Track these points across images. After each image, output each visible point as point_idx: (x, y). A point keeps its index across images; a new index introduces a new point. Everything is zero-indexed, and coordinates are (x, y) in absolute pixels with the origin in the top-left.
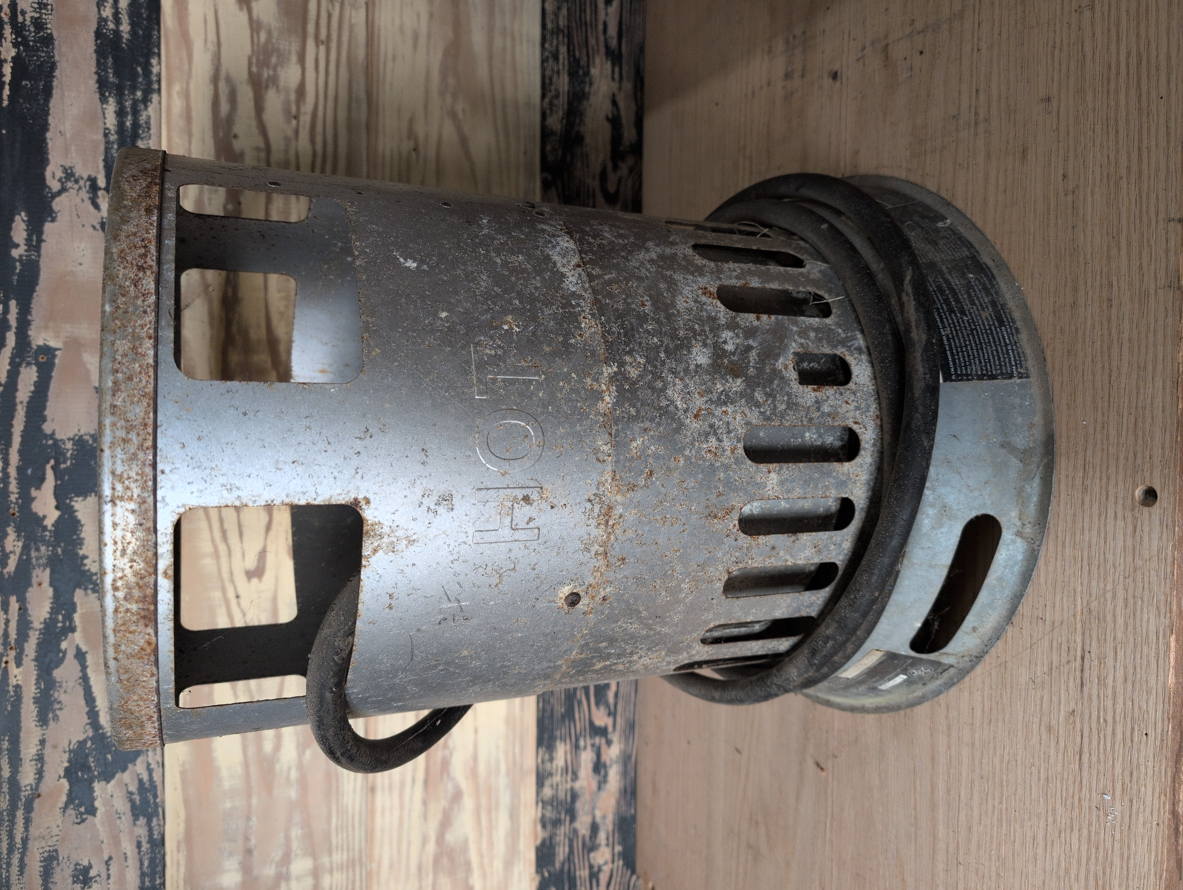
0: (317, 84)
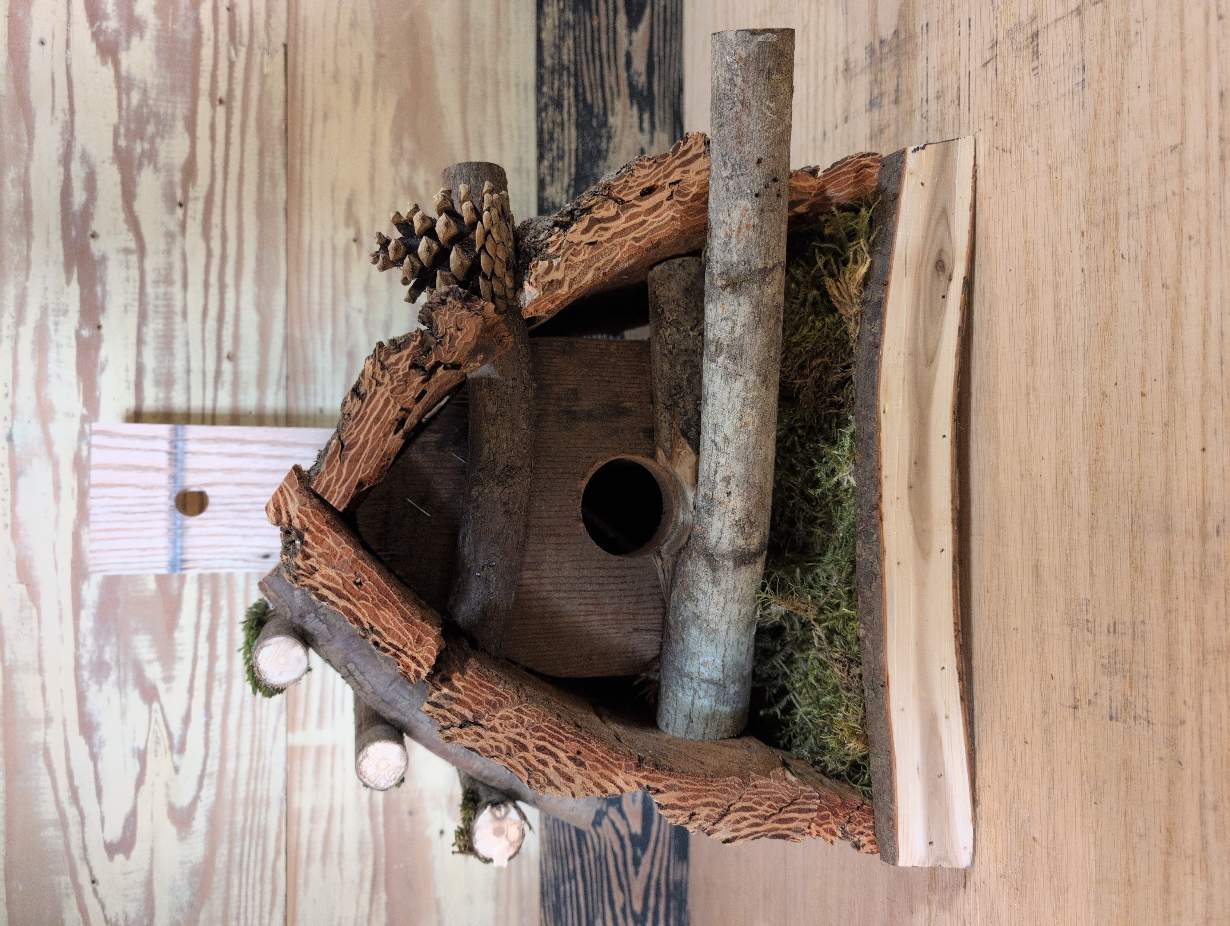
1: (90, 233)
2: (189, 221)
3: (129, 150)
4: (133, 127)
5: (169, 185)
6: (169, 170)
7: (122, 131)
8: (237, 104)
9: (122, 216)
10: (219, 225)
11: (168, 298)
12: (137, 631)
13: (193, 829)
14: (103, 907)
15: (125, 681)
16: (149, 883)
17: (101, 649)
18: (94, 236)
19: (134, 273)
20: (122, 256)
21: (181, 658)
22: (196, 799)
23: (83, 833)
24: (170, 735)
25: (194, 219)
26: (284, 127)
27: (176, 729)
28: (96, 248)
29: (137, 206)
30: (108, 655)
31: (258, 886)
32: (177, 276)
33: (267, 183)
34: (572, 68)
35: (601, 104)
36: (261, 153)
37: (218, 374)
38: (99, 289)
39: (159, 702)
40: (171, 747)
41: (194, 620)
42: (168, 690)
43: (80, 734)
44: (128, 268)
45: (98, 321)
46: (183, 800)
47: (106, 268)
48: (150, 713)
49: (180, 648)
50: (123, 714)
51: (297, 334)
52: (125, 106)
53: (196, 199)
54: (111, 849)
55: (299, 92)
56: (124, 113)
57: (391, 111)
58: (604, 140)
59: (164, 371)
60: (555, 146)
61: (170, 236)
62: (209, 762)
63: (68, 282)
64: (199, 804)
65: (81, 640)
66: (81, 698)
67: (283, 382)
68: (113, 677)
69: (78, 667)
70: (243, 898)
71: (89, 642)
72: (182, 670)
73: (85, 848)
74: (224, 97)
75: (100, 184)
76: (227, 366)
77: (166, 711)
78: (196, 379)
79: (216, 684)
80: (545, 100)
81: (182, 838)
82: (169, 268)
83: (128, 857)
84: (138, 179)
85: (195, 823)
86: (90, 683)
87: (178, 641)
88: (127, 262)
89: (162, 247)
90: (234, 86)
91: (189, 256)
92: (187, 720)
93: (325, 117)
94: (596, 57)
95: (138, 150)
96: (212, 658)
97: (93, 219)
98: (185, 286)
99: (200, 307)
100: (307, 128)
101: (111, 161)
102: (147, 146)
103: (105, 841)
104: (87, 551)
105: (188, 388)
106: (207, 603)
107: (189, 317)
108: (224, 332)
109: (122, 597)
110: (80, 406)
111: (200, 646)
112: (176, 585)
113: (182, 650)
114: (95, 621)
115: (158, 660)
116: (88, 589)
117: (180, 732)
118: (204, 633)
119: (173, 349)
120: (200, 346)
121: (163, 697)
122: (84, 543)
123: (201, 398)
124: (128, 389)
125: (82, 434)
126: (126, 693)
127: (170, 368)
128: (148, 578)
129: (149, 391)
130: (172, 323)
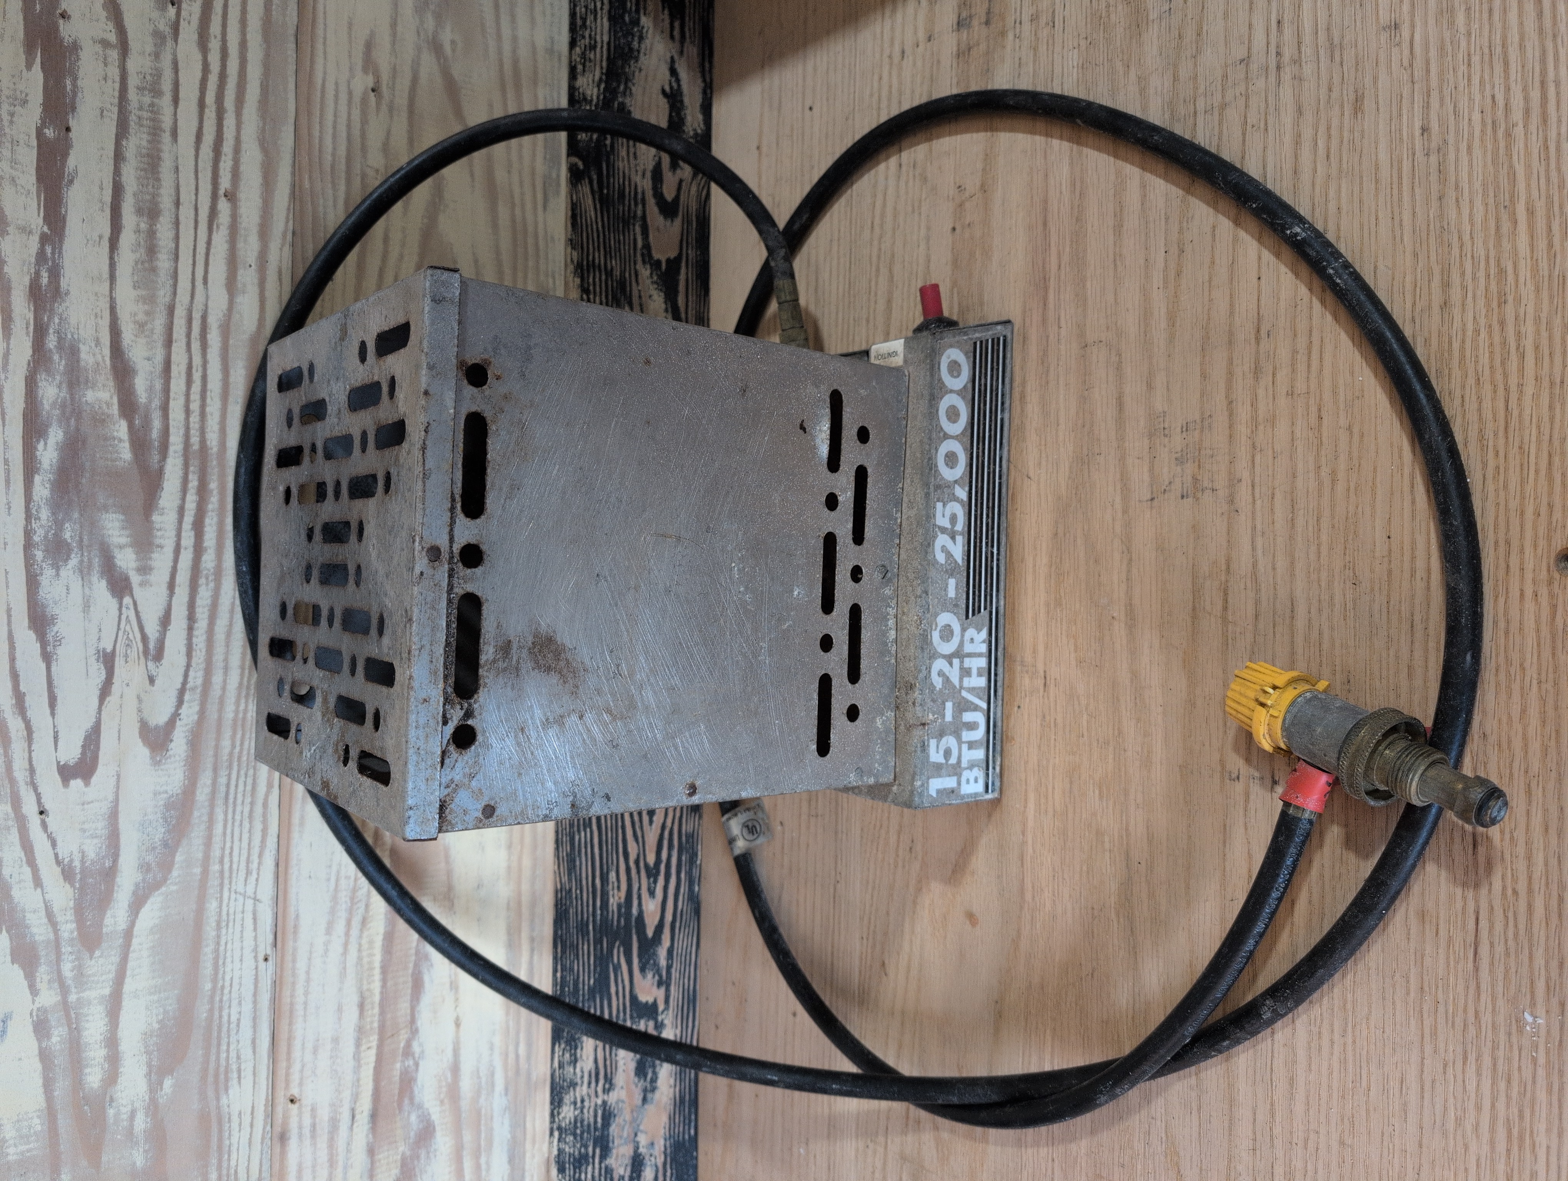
1: (59, 11)
2: (183, 24)
10: (219, 37)
11: (154, 109)
12: (105, 508)
13: (170, 753)
14: (54, 844)
15: (90, 567)
16: (113, 815)
17: (59, 525)
18: (63, 16)
19: (114, 72)
20: (98, 48)
21: (161, 547)
22: (175, 716)
23: (30, 752)
24: (144, 638)
25: (189, 23)
27: (152, 629)
28: (67, 31)
30: (67, 535)
31: (246, 824)
32: (167, 86)
33: (276, 1)
37: (213, 212)
38: (68, 82)
39: (132, 596)
40: (146, 652)
41: (178, 502)
43: (30, 628)
44: (106, 65)
45: (67, 121)
46: (160, 718)
47: (78, 59)
48: (120, 609)
49: (159, 534)
50: (87, 606)
54: (67, 773)
59: (148, 197)
61: (159, 37)
62: (191, 674)
63: (29, 66)
64: (178, 723)
65: (34, 511)
66: (32, 583)
67: (289, 237)
68: (74, 561)
69: (28, 545)
70: (228, 838)
71: (45, 514)
72: (162, 561)
73: (32, 770)
76: (223, 206)
77: (139, 609)
78: (186, 213)
79: (202, 581)
81: (156, 763)
82: (158, 75)
83: (87, 784)
85: (172, 745)
86: (44, 565)
87: (157, 526)
88: (105, 57)
89: (149, 48)
91: (181, 65)
92: (165, 621)
96: (199, 550)
98: (176, 100)
99: (194, 130)
103: (58, 763)
104: (45, 402)
105: (177, 223)
106: (193, 483)
107: (180, 139)
108: (222, 165)
109: (88, 464)
110: (40, 221)
111: (183, 534)
112: (155, 457)
113: (162, 537)
114: (52, 490)
115: (131, 546)
116: (45, 449)
117: (157, 635)
118: (189, 519)
119: (158, 173)
120: (193, 176)
121: (137, 591)
122: (40, 392)
123: (192, 238)
124: (103, 211)
125: (41, 256)
126: (90, 582)
127: (154, 196)
128: (122, 445)
129: (129, 218)
130: (159, 142)
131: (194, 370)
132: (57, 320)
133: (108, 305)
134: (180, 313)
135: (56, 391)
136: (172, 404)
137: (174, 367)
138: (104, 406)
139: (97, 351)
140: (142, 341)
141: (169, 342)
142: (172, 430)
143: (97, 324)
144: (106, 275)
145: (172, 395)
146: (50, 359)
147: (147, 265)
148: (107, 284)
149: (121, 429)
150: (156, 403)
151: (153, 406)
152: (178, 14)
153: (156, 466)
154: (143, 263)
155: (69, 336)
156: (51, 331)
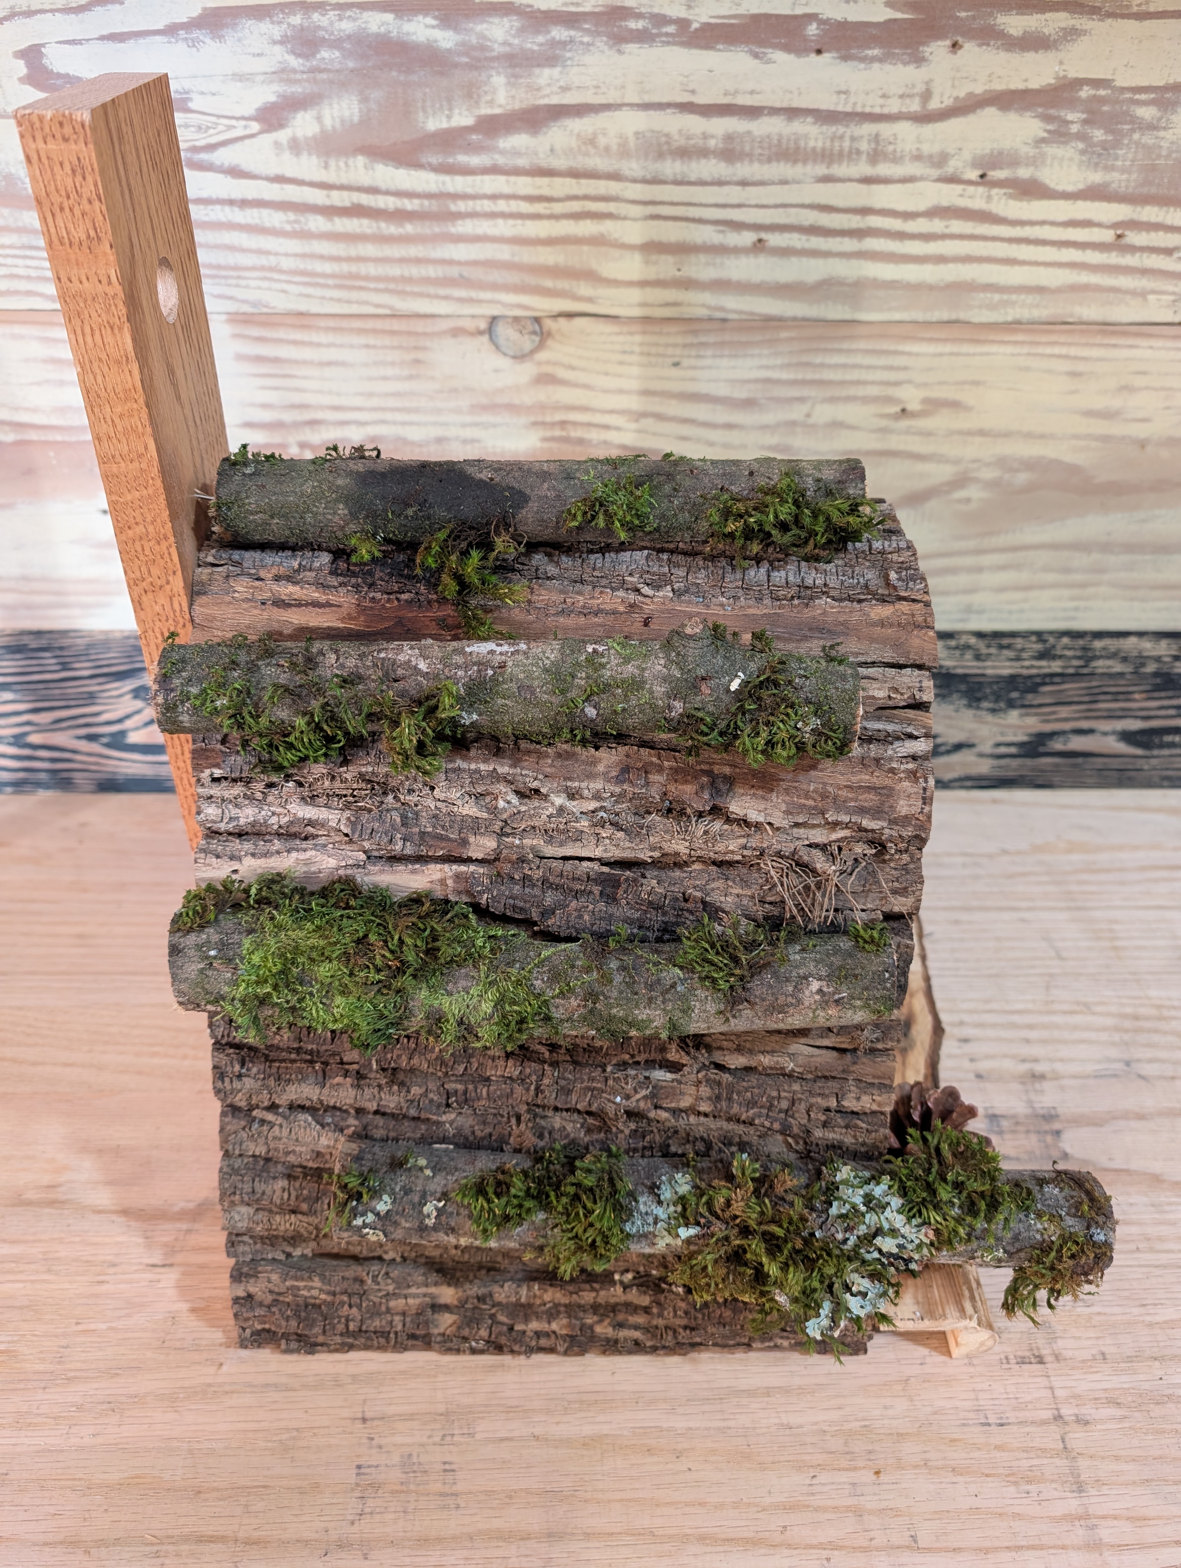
0: (1043, 223)
1: (960, 40)
2: (959, 188)
3: (1073, 103)
4: (1105, 108)
5: (1014, 161)
6: (1034, 161)
7: (1102, 92)
8: (1113, 258)
9: (979, 89)
10: (947, 231)
11: (853, 155)
12: (364, 100)
15: (290, 81)
18: (955, 45)
19: (894, 106)
20: (920, 88)
21: (326, 166)
23: (52, 11)
24: (211, 148)
25: (961, 196)
26: (1071, 320)
27: (222, 157)
28: (937, 50)
29: (991, 112)
30: (325, 54)
32: (884, 169)
33: (997, 297)
34: (1085, 671)
35: (1035, 702)
36: (1040, 290)
37: (737, 226)
38: (876, 52)
39: (261, 132)
41: (383, 186)
42: (277, 144)
43: (204, 9)
44: (901, 97)
45: (828, 51)
47: (905, 64)
48: (243, 118)
49: (342, 164)
50: (240, 77)
51: (784, 334)
52: (1137, 97)
53: (989, 198)
54: (32, 55)
55: (1113, 341)
56: (1128, 95)
57: (1069, 458)
58: (991, 705)
59: (747, 148)
60: (993, 651)
61: (941, 160)
65: (349, 13)
66: (261, 12)
67: (719, 315)
68: (294, 62)
71: (347, 27)
72: (309, 167)
73: (30, 13)
74: (1124, 241)
75: (1030, 56)
76: (748, 238)
77: (247, 141)
78: (734, 194)
79: (291, 216)
80: (1052, 640)
82: (896, 159)
83: (21, 80)
84: (1028, 114)
86: (284, 26)
87: (351, 161)
88: (910, 96)
89: (926, 149)
90: (1138, 255)
91: (909, 186)
92: (236, 172)
93: (1074, 374)
94: (1094, 697)
95: (1070, 117)
96: (330, 211)
97: (980, 45)
99: (834, 202)
100: (1064, 351)
101: (1062, 74)
102: (1074, 128)
103: (43, 45)
104: (485, 26)
105: (720, 183)
106: (409, 205)
107: (821, 186)
108: (795, 236)
109: (414, 78)
110: (704, 19)
111: (345, 194)
112: (434, 160)
113: (338, 168)
114: (378, 35)
115: (323, 131)
116: (427, 26)
117: (218, 163)
118: (365, 199)
119: (778, 161)
120: (779, 201)
121: (268, 139)
122: (496, 20)
123: (704, 201)
124: (725, 94)
125: (661, 20)
126: (271, 82)
127: (748, 156)
128: (444, 119)
129: (720, 126)
130: (815, 161)
131: (545, 204)
132: (586, 39)
133: (611, 101)
134: (613, 188)
135: (500, 39)
136: (502, 179)
137: (545, 181)
138: (488, 98)
139: (555, 89)
140: (574, 143)
141: (575, 174)
142: (470, 179)
143: (587, 88)
144: (647, 99)
145: (513, 179)
146: (537, 32)
147: (665, 147)
148: (637, 100)
149: (463, 118)
150: (501, 160)
151: (497, 156)
152: (970, 183)
153: (424, 160)
154: (668, 143)
155: (568, 55)
156: (572, 33)
